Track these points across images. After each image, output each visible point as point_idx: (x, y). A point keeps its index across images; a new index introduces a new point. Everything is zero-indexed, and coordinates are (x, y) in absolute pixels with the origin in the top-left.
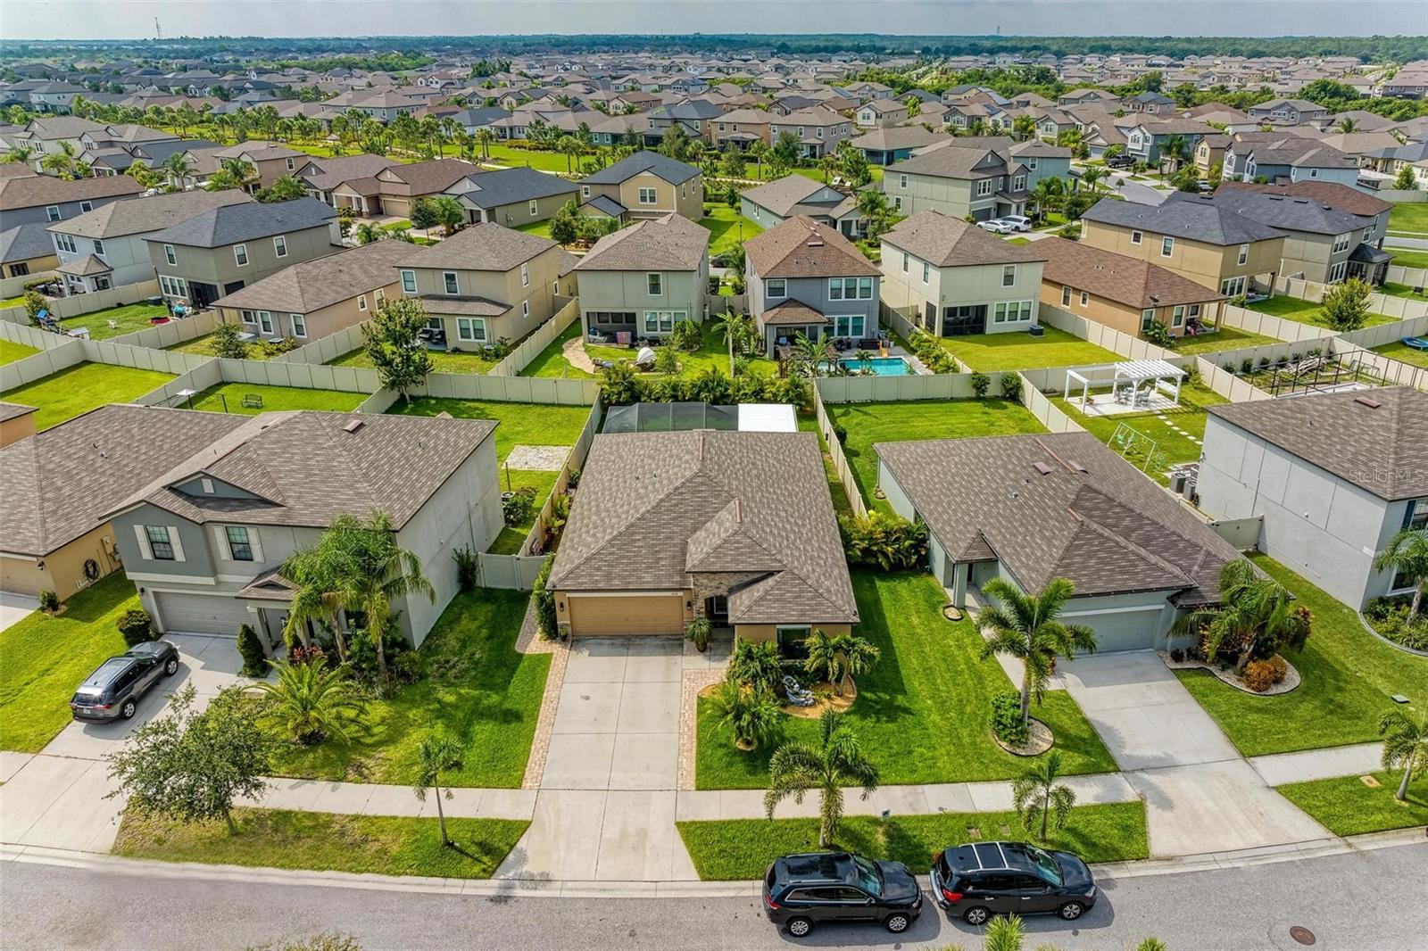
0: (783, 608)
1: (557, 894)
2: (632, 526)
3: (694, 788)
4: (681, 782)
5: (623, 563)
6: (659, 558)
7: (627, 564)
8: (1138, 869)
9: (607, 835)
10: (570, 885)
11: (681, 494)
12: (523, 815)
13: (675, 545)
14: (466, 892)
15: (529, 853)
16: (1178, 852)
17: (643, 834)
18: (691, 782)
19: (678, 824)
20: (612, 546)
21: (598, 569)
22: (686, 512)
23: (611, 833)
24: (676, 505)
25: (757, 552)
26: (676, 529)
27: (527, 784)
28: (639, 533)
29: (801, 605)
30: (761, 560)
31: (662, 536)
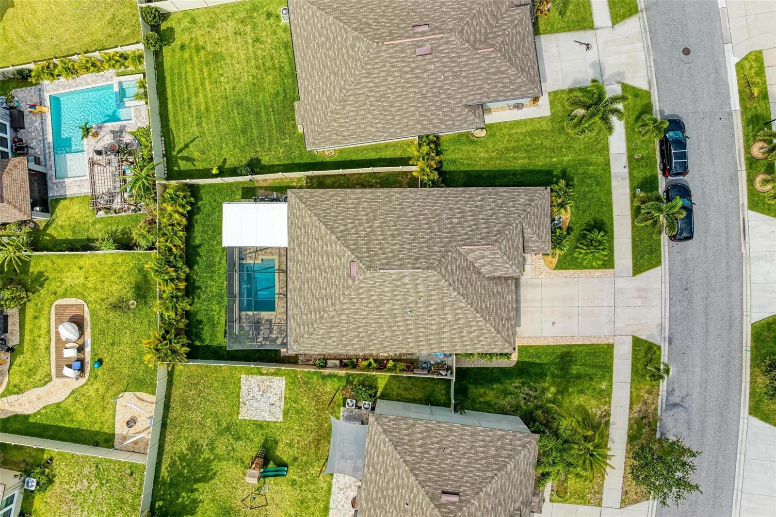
0: (543, 225)
1: (667, 320)
2: (476, 309)
3: (613, 270)
4: (609, 276)
5: (500, 312)
6: (497, 292)
7: (501, 310)
8: (654, 97)
9: (640, 304)
10: (663, 315)
11: (454, 282)
12: (630, 340)
13: (489, 284)
14: (667, 354)
15: (648, 333)
16: (646, 79)
17: (639, 290)
18: (610, 271)
19: (634, 276)
20: (489, 320)
21: (504, 325)
22: (467, 278)
23: (639, 302)
24: (462, 285)
25: (512, 237)
26: (479, 284)
27: (611, 341)
28: (481, 305)
29: (541, 216)
30: (516, 235)
31: (483, 292)
